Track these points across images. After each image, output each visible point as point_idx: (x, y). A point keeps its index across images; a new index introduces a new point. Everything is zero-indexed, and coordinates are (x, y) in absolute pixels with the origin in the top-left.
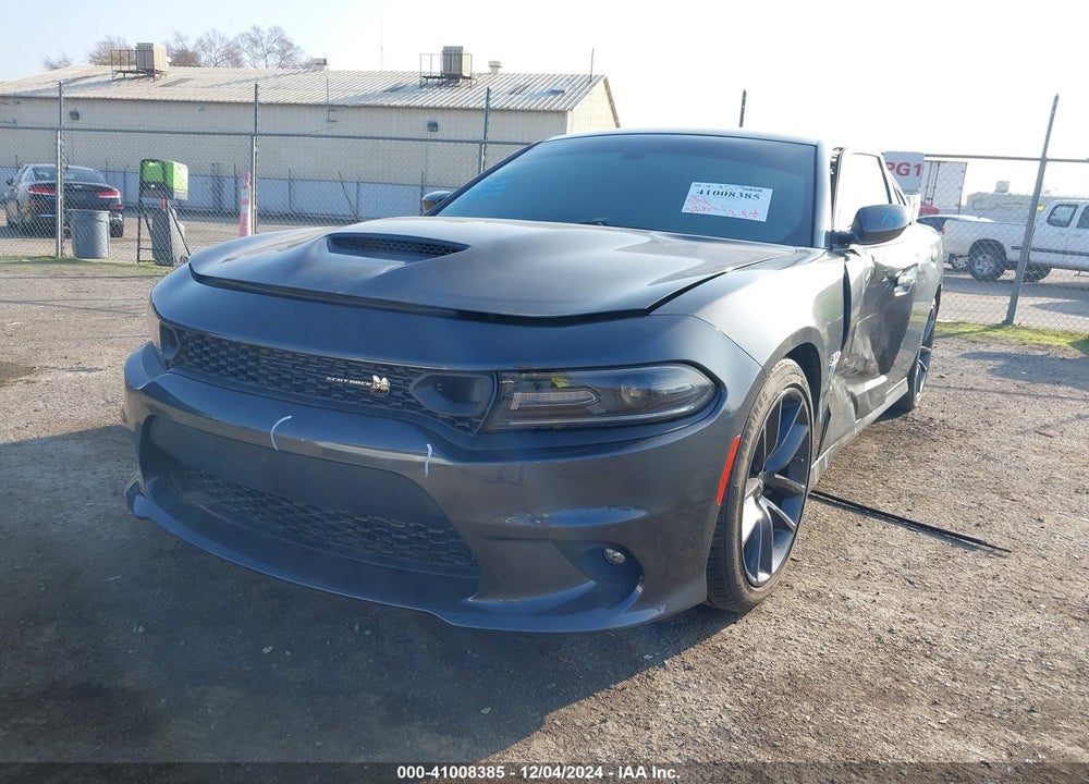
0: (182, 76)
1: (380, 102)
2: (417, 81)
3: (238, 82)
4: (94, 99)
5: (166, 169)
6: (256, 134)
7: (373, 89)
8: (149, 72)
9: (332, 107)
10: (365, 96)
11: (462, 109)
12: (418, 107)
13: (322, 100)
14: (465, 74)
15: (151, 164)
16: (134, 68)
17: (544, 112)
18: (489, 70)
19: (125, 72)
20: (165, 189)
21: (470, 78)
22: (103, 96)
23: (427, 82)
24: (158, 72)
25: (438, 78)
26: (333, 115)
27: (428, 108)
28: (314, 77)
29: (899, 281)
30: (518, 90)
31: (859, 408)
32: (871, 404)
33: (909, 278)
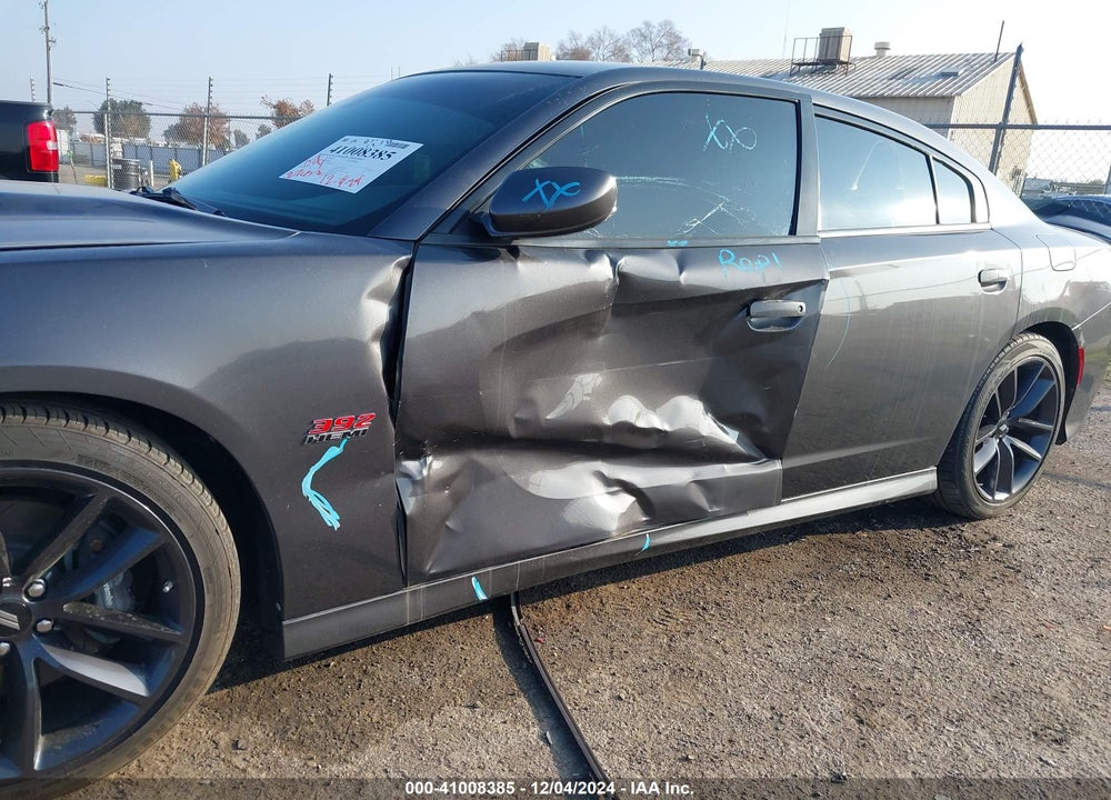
2: (788, 68)
14: (842, 59)
17: (925, 98)
18: (874, 53)
21: (847, 63)
23: (799, 69)
25: (813, 64)
29: (755, 308)
30: (902, 75)
31: (655, 507)
32: (712, 502)
33: (794, 306)
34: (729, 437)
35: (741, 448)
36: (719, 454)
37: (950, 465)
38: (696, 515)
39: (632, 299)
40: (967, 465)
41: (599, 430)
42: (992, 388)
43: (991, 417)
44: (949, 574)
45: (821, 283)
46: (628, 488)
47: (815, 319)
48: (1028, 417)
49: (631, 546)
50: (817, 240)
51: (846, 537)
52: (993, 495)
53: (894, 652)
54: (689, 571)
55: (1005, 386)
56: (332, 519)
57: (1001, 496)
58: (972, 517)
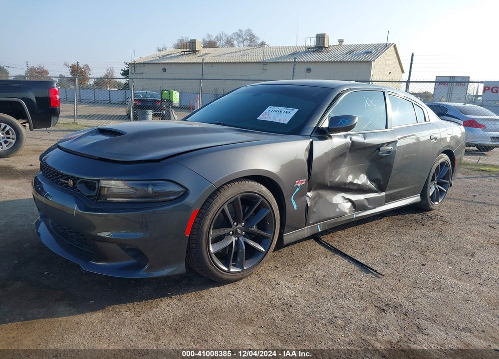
0: (207, 52)
1: (286, 60)
2: (304, 50)
3: (228, 53)
4: (172, 63)
5: (170, 94)
6: (202, 79)
7: (284, 54)
8: (194, 51)
9: (264, 63)
10: (281, 58)
11: (322, 62)
12: (302, 62)
13: (261, 60)
14: (325, 46)
15: (165, 92)
16: (188, 50)
17: (361, 62)
18: (338, 43)
19: (184, 52)
20: (170, 101)
21: (328, 48)
22: (175, 62)
23: (309, 50)
24: (198, 51)
25: (314, 48)
26: (265, 67)
27: (307, 62)
28: (260, 50)
29: (381, 149)
30: (350, 52)
31: (356, 206)
32: (369, 204)
33: (390, 148)
34: (373, 186)
35: (376, 189)
36: (370, 191)
37: (424, 194)
38: (365, 208)
39: (354, 148)
40: (428, 194)
41: (345, 184)
42: (434, 170)
43: (433, 180)
44: (428, 223)
45: (396, 142)
46: (350, 200)
47: (395, 151)
48: (441, 179)
49: (351, 217)
50: (393, 130)
51: (395, 217)
52: (434, 203)
53: (423, 241)
54: (359, 227)
55: (437, 169)
56: (295, 207)
57: (436, 203)
58: (429, 210)
